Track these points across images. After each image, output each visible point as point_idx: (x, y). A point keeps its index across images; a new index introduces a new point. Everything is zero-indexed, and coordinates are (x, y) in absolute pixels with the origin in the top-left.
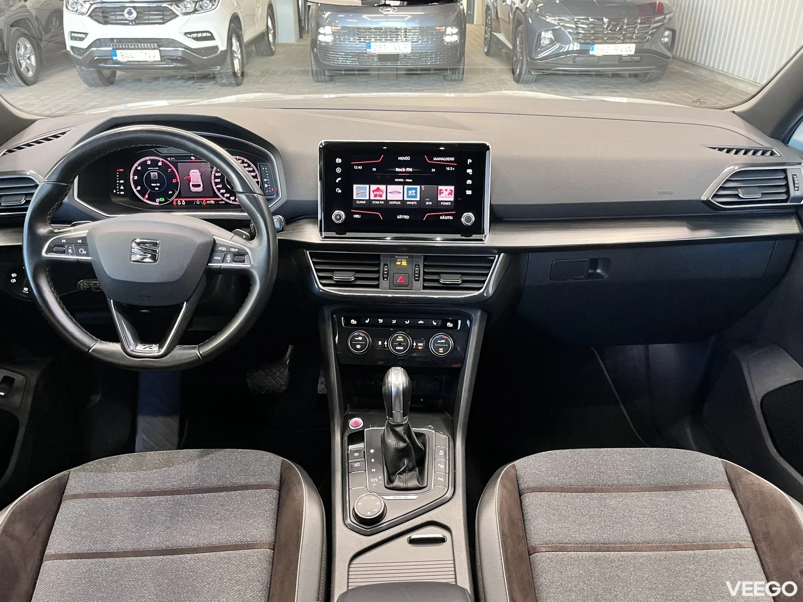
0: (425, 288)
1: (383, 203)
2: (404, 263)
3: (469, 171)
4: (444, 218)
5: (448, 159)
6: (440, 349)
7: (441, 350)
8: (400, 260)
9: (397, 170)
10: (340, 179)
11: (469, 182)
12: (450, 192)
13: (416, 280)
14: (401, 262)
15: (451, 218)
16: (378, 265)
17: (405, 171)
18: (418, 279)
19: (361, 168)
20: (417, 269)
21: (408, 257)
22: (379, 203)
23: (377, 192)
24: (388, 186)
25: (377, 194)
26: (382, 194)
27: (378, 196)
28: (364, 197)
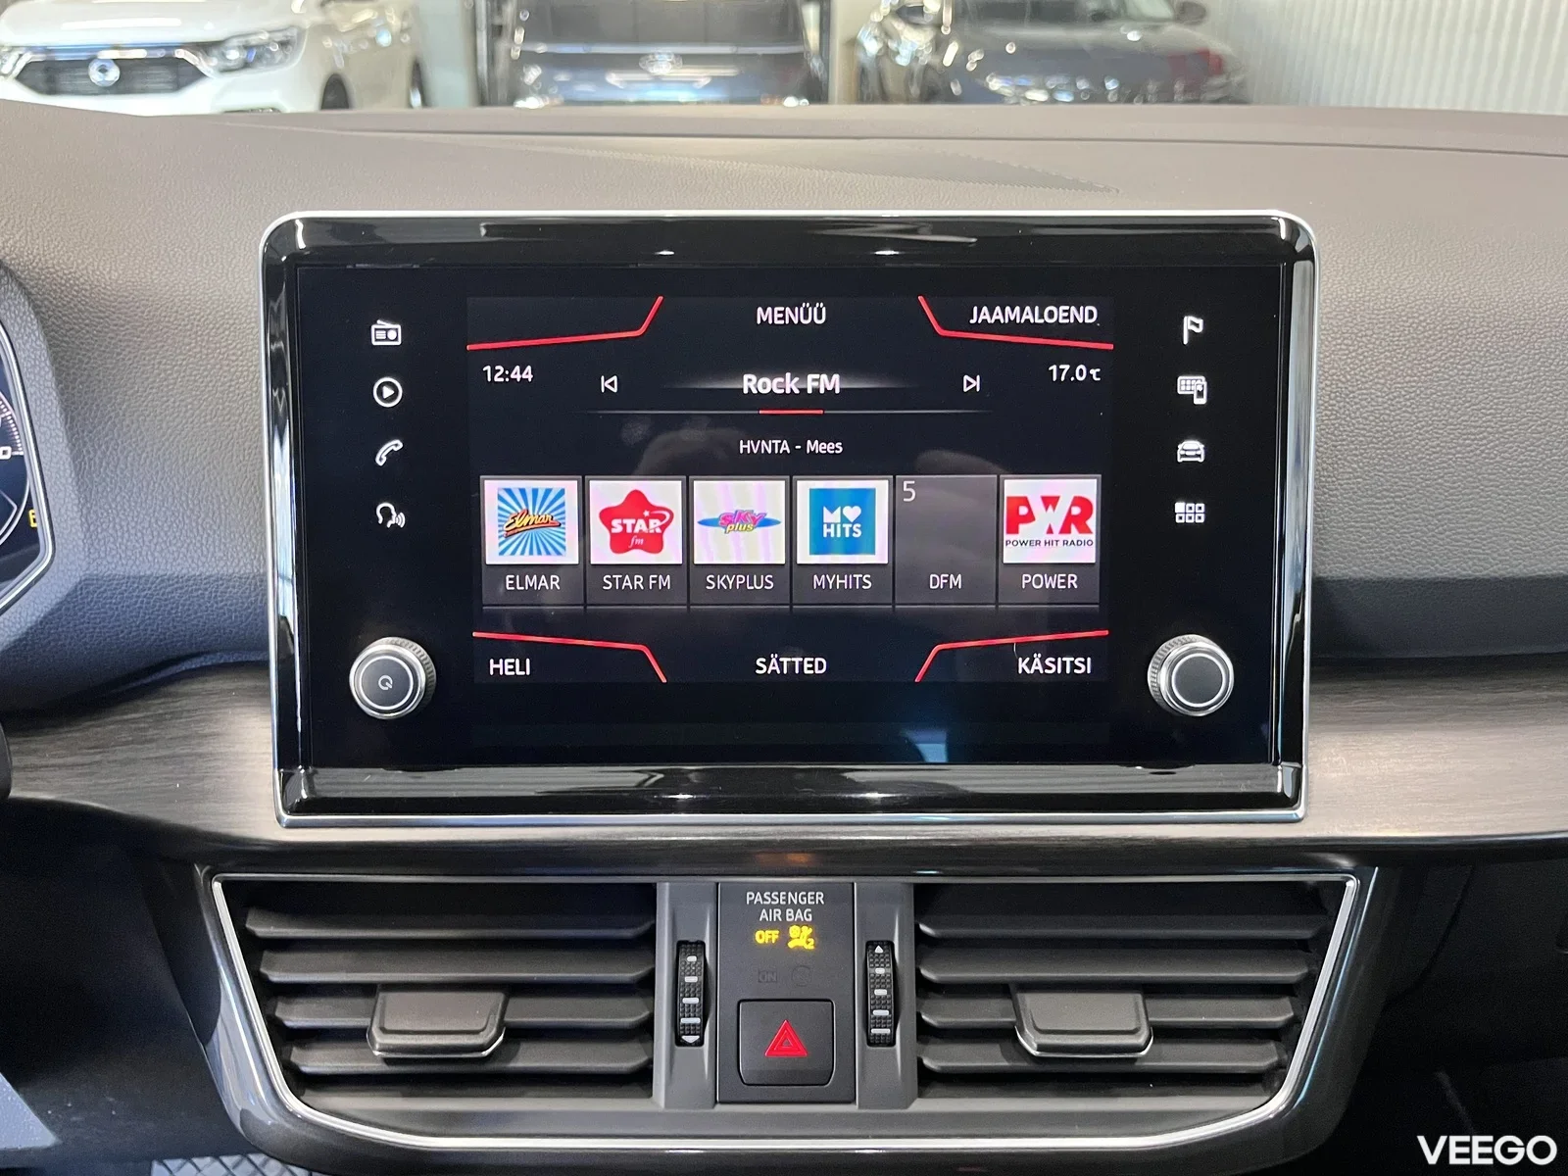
0: (929, 1082)
1: (666, 581)
2: (801, 938)
3: (1192, 386)
4: (1037, 666)
5: (1060, 314)
8: (778, 915)
9: (750, 383)
10: (395, 445)
11: (1191, 449)
12: (1076, 511)
13: (872, 1041)
14: (783, 926)
15: (1084, 666)
16: (647, 942)
17: (797, 391)
18: (887, 1031)
19: (530, 377)
20: (880, 971)
21: (820, 897)
22: (646, 582)
23: (629, 522)
24: (699, 485)
25: (629, 530)
26: (658, 531)
27: (636, 547)
28: (548, 553)
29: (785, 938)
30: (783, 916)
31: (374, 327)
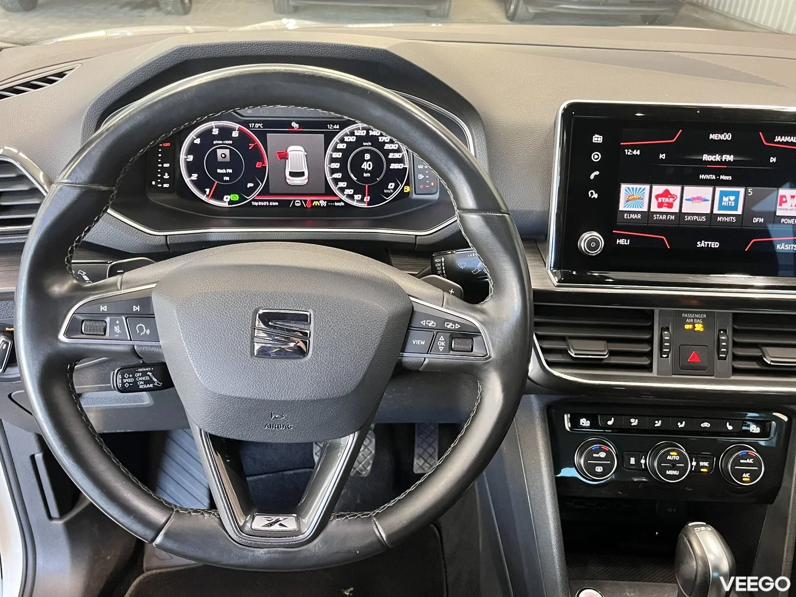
0: (736, 371)
1: (673, 217)
2: (699, 327)
4: (783, 247)
6: (744, 475)
7: (746, 477)
8: (692, 320)
9: (706, 157)
10: (597, 173)
13: (720, 358)
14: (694, 324)
16: (651, 327)
17: (719, 160)
18: (724, 356)
19: (639, 154)
20: (723, 338)
21: (705, 316)
22: (667, 218)
23: (663, 199)
24: (686, 188)
25: (663, 201)
26: (672, 202)
27: (665, 206)
28: (638, 207)
29: (694, 327)
30: (694, 321)
31: (594, 137)
